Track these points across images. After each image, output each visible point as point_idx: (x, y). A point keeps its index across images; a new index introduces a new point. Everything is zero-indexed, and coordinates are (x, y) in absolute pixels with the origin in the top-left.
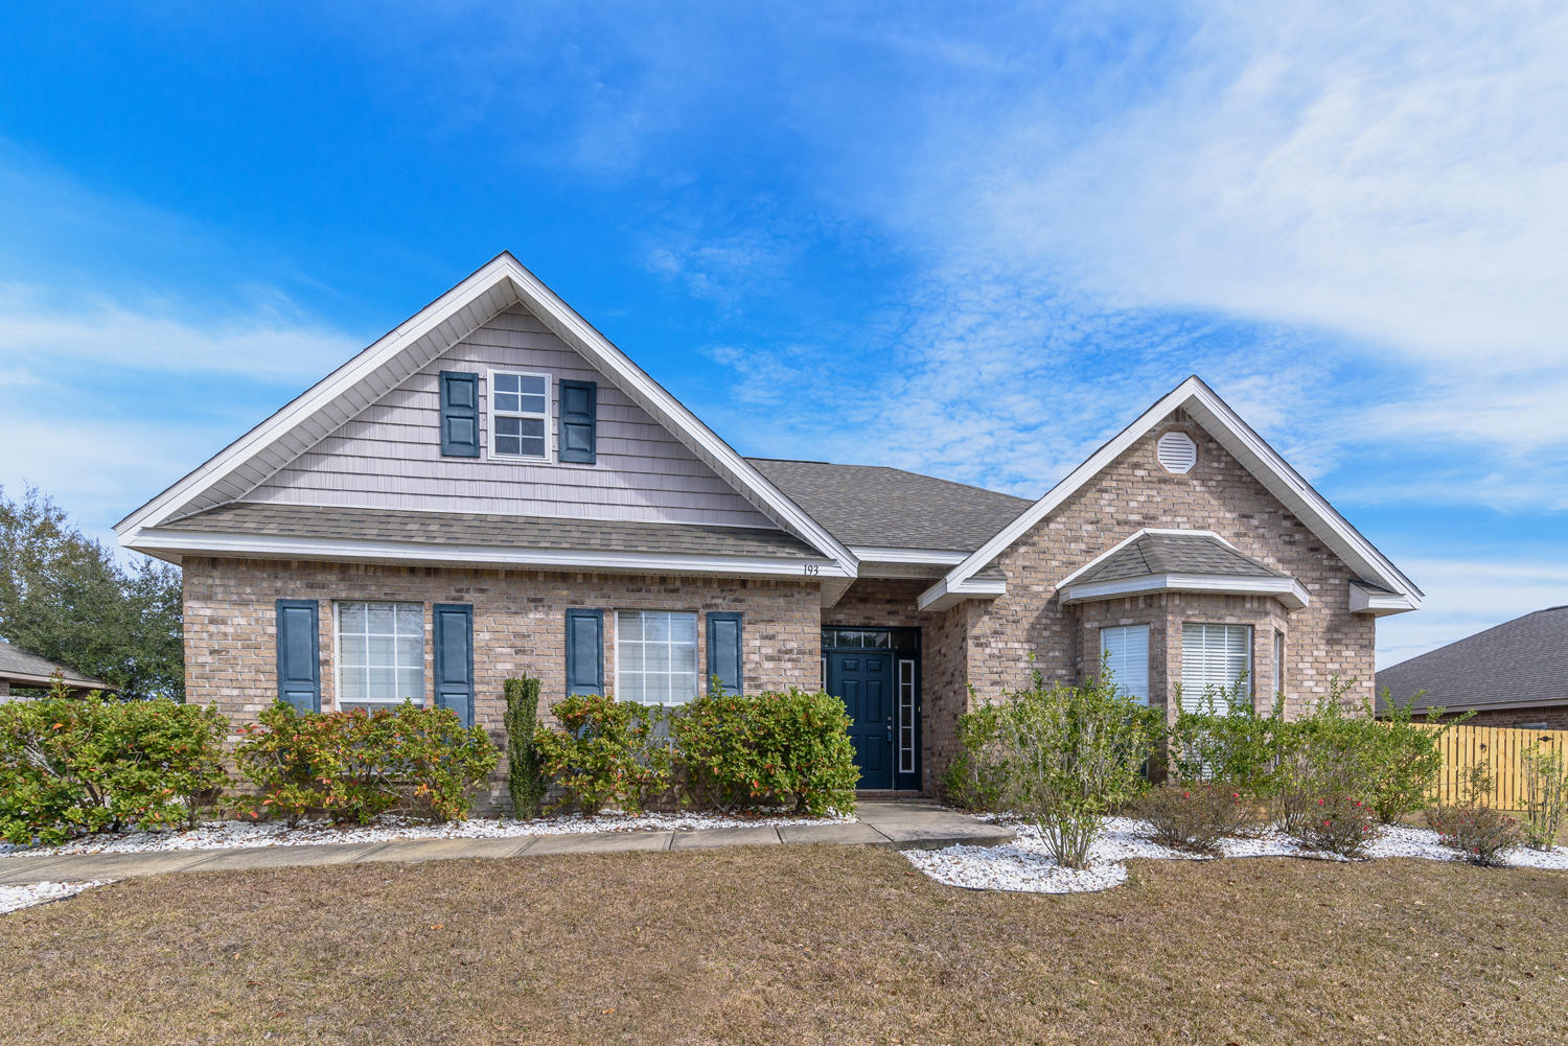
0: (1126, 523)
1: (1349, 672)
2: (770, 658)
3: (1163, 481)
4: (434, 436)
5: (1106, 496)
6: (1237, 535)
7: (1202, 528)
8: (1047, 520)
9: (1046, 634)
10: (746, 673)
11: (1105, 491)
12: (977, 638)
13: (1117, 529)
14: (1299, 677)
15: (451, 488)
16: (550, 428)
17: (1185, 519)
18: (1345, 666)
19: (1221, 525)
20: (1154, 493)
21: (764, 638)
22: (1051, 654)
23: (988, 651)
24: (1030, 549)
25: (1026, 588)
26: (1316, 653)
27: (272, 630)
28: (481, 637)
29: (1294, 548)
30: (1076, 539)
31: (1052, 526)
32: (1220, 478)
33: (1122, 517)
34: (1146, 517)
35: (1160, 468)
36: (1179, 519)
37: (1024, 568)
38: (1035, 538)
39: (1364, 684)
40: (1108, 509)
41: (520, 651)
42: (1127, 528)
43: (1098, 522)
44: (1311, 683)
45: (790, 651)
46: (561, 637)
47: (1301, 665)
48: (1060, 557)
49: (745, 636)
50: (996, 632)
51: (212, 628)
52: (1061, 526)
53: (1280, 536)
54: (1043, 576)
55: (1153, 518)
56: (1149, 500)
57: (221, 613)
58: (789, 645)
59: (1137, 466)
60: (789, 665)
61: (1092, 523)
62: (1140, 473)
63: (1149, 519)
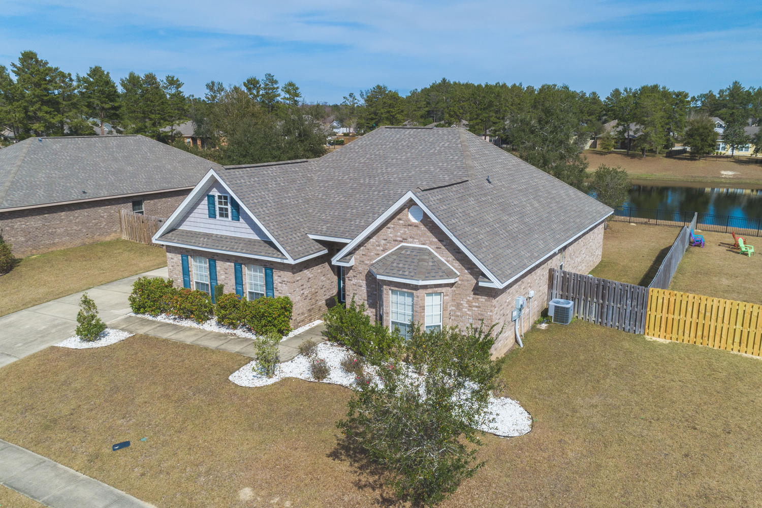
0: (396, 241)
1: (481, 307)
2: (280, 283)
3: (410, 225)
4: (207, 212)
5: (389, 230)
6: (437, 248)
7: (424, 244)
8: (369, 238)
9: (370, 278)
10: (274, 287)
11: (389, 228)
12: (348, 277)
13: (393, 242)
14: (461, 307)
15: (208, 226)
16: (230, 210)
17: (417, 241)
18: (480, 304)
19: (431, 243)
20: (406, 230)
21: (279, 276)
22: (372, 286)
23: (352, 282)
24: (365, 248)
25: (363, 262)
26: (468, 298)
27: (181, 262)
28: (218, 268)
29: (460, 255)
30: (379, 246)
31: (371, 240)
32: (431, 225)
33: (395, 238)
34: (403, 239)
35: (409, 220)
36: (415, 240)
37: (363, 255)
38: (366, 244)
39: (488, 313)
40: (390, 235)
41: (226, 273)
42: (397, 243)
43: (386, 240)
44: (466, 310)
45: (284, 281)
46: (234, 270)
47: (462, 302)
48: (374, 252)
49: (274, 275)
50: (354, 276)
51: (172, 260)
52: (374, 241)
53: (455, 249)
54: (369, 258)
55: (406, 239)
56: (405, 233)
57: (172, 257)
58: (285, 279)
59: (400, 219)
60: (285, 285)
61: (385, 240)
62: (401, 222)
63: (405, 240)
